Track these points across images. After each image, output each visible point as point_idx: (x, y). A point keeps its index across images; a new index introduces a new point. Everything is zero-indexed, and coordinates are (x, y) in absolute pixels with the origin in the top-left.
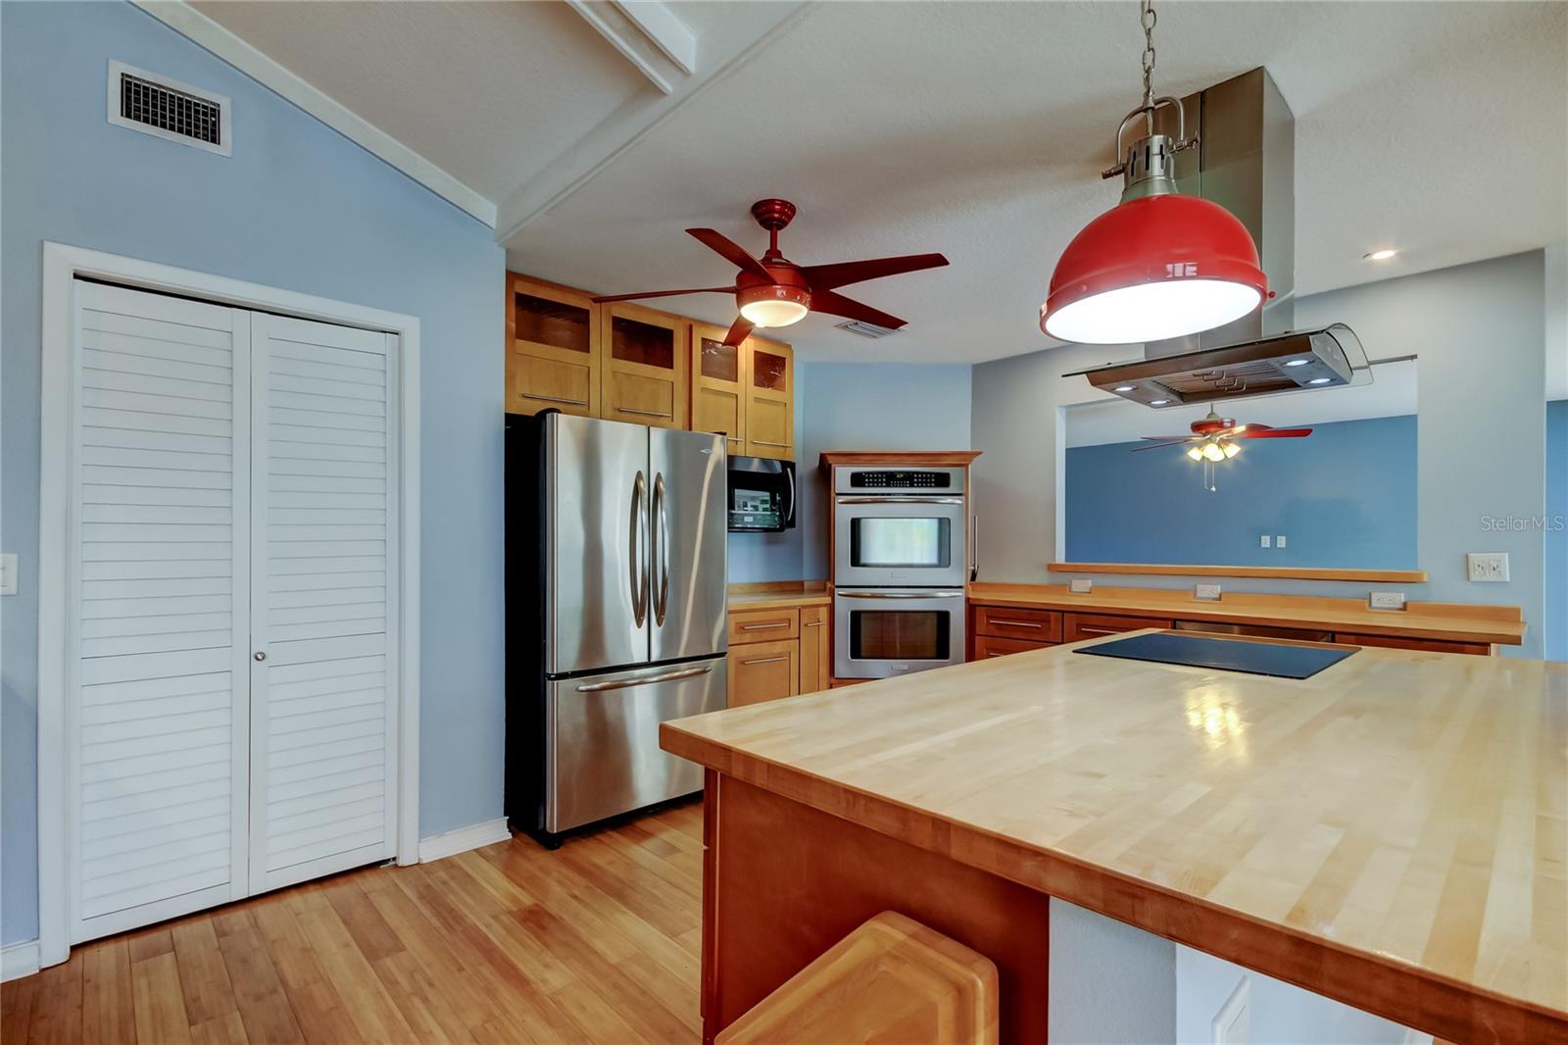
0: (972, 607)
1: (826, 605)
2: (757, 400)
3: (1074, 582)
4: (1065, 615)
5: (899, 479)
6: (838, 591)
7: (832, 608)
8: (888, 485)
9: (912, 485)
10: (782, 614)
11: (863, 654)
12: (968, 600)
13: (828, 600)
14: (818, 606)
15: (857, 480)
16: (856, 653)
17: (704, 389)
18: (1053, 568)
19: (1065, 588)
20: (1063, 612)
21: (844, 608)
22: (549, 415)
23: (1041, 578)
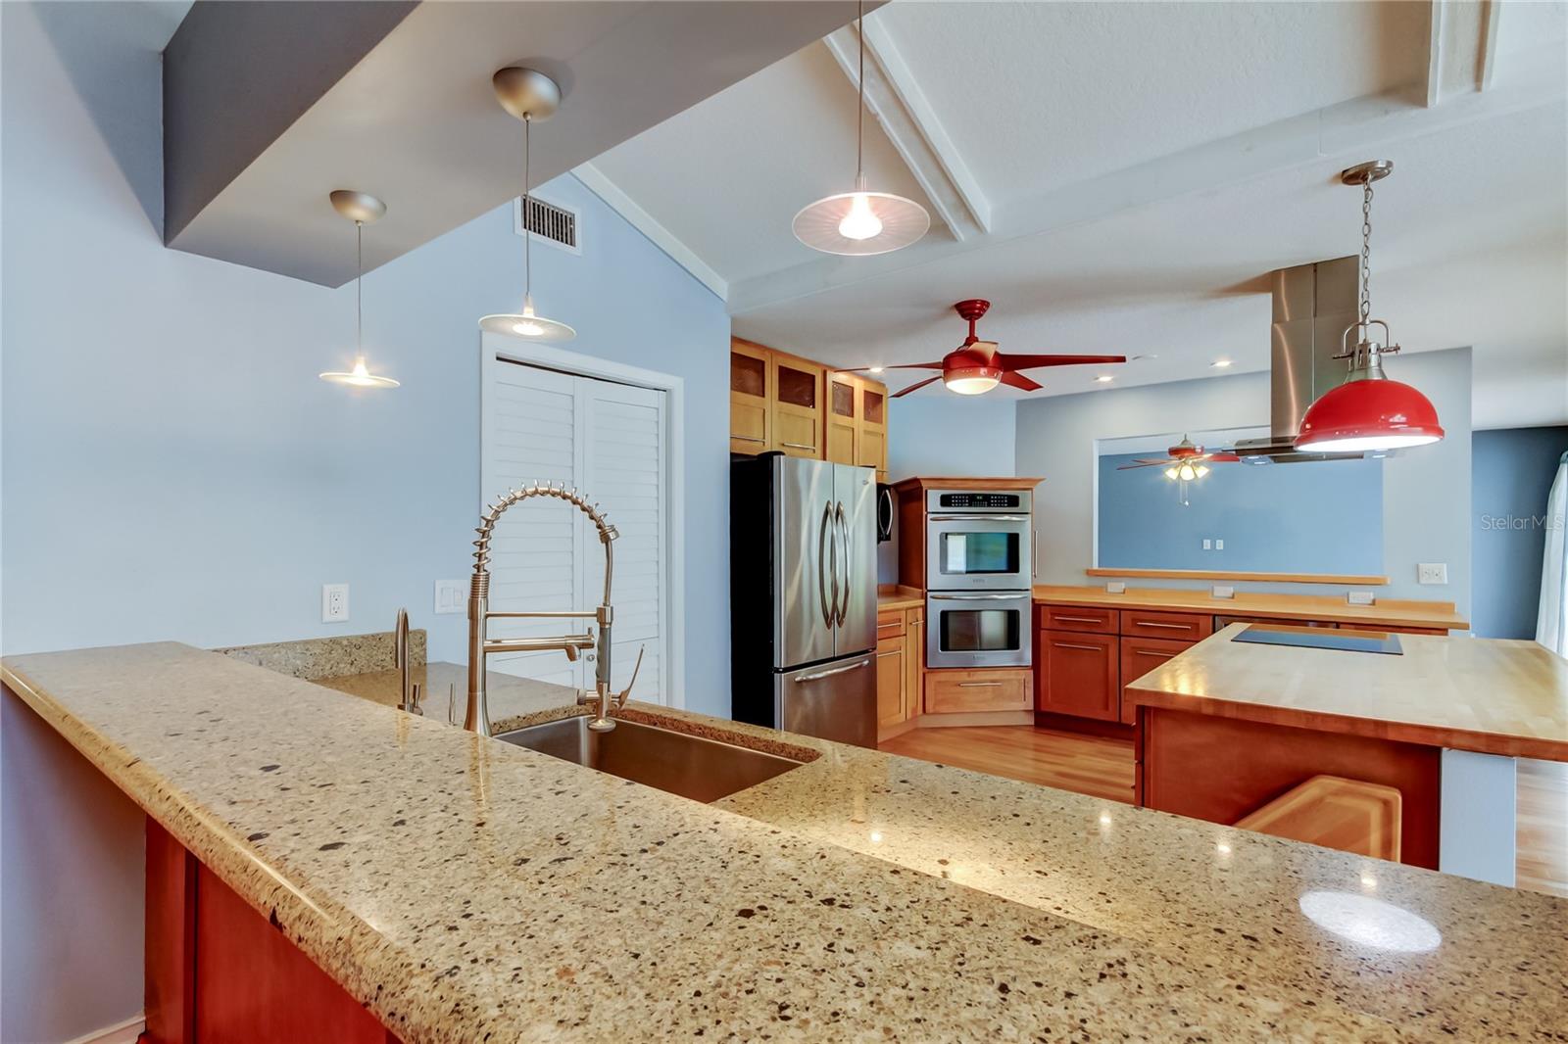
0: (1037, 608)
1: (921, 606)
2: (867, 432)
3: (1109, 584)
4: (1122, 612)
5: (979, 500)
6: (929, 594)
7: (925, 608)
8: (970, 505)
9: (989, 505)
10: (895, 615)
11: (950, 647)
12: (1033, 600)
13: (922, 602)
14: (916, 607)
15: (946, 501)
16: (945, 647)
17: (835, 425)
18: (1090, 573)
19: (1102, 589)
20: (1120, 610)
21: (936, 608)
22: (775, 458)
23: (1082, 581)
